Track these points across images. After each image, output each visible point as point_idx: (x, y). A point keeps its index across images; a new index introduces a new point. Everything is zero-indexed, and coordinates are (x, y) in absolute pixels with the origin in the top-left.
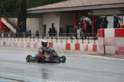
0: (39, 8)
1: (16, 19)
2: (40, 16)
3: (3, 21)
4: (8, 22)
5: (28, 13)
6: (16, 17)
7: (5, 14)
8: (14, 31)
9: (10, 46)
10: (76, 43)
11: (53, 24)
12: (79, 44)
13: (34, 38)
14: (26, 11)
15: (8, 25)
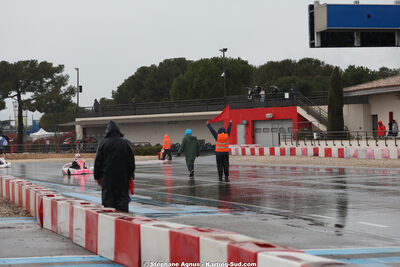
0: (366, 86)
1: (325, 109)
2: (363, 100)
3: (300, 111)
4: (309, 112)
5: (345, 95)
6: (323, 105)
7: (305, 101)
8: (323, 128)
11: (391, 114)
13: (358, 139)
14: (341, 93)
15: (310, 118)
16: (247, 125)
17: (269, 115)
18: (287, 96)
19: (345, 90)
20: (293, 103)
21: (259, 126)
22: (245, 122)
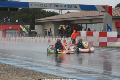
0: (42, 19)
1: (29, 26)
2: (42, 24)
3: (21, 26)
5: (36, 22)
7: (22, 23)
9: (25, 42)
10: (64, 40)
11: (50, 29)
12: (66, 40)
13: (39, 37)
14: (34, 21)
16: (3, 31)
17: (10, 28)
18: (17, 21)
19: (36, 20)
20: (19, 24)
21: (7, 31)
22: (2, 30)
